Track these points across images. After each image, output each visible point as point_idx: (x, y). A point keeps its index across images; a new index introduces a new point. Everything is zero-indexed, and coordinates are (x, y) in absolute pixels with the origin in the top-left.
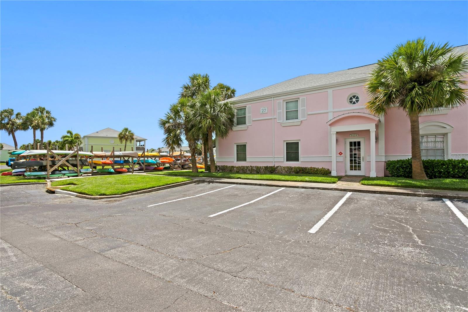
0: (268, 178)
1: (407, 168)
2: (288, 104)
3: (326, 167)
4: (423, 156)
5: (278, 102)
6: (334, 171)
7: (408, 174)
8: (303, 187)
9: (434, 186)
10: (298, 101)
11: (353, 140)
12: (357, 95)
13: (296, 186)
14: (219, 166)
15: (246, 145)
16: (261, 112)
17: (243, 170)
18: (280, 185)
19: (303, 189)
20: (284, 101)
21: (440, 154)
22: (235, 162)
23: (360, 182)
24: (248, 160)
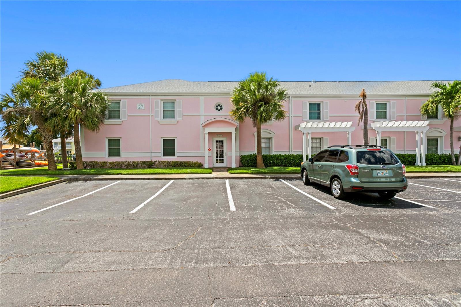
0: (152, 172)
1: (253, 160)
2: (165, 103)
3: (199, 161)
4: (263, 152)
5: (155, 101)
6: (207, 164)
7: (254, 165)
8: (190, 179)
9: (272, 172)
10: (174, 102)
11: (218, 139)
12: (221, 105)
13: (184, 178)
14: (86, 162)
15: (120, 140)
16: (138, 109)
17: (119, 166)
18: (169, 178)
19: (191, 180)
20: (161, 100)
21: (268, 151)
22: (106, 158)
23: (228, 172)
24: (122, 155)
